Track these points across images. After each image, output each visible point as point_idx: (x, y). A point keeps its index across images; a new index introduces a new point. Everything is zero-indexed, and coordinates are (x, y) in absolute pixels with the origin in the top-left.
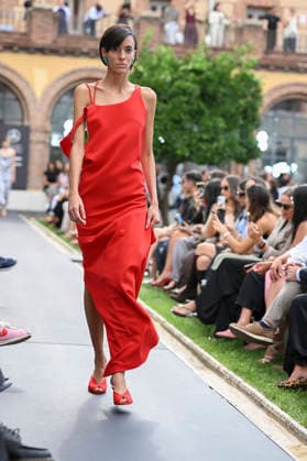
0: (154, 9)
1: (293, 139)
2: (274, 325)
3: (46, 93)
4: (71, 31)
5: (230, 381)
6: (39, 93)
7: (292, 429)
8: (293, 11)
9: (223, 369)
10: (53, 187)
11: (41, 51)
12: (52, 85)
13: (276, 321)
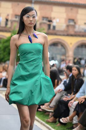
0: (16, 18)
1: (56, 54)
2: (53, 107)
5: (41, 123)
9: (39, 120)
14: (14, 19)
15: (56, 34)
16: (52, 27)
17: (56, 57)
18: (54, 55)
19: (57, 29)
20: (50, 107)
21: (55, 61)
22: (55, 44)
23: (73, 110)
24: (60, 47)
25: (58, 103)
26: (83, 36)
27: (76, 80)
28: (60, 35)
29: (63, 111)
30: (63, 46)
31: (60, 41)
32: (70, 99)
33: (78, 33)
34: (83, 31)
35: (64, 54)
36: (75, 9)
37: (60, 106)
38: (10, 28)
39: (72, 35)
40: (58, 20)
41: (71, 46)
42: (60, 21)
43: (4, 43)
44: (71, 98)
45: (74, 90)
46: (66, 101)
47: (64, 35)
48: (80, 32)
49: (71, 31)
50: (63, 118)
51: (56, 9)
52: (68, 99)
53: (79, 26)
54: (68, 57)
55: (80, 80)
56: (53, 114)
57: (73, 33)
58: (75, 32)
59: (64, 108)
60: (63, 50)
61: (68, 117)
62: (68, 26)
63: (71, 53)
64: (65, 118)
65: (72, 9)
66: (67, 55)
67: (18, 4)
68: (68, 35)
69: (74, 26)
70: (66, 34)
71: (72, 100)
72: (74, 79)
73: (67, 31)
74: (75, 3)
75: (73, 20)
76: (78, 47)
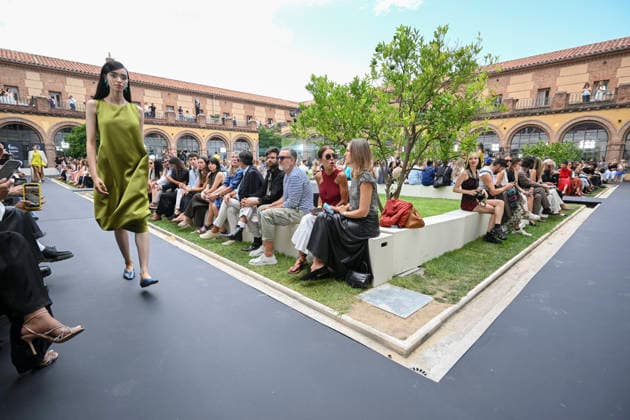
1: (154, 147)
3: (50, 130)
4: (57, 107)
6: (46, 130)
7: (165, 233)
10: (60, 166)
11: (44, 114)
12: (52, 128)
18: (153, 149)
22: (152, 135)
24: (159, 138)
26: (186, 126)
28: (159, 124)
30: (162, 136)
31: (158, 131)
35: (166, 147)
36: (173, 95)
39: (173, 125)
41: (173, 137)
43: (79, 131)
47: (162, 124)
49: (171, 120)
51: (148, 92)
54: (171, 149)
57: (173, 122)
60: (164, 142)
62: (166, 114)
63: (173, 145)
65: (169, 95)
66: (169, 148)
68: (167, 125)
69: (174, 114)
73: (166, 120)
74: (173, 88)
76: (182, 138)
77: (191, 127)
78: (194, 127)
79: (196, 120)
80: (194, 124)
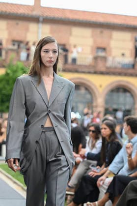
0: (14, 45)
1: (76, 103)
8: (75, 46)
13: (75, 185)
14: (11, 47)
15: (76, 71)
16: (70, 60)
17: (77, 107)
18: (74, 104)
19: (78, 62)
20: (69, 186)
21: (75, 113)
23: (105, 191)
24: (83, 91)
25: (80, 181)
26: (120, 74)
27: (110, 145)
28: (84, 72)
29: (88, 193)
30: (88, 89)
31: (83, 81)
32: (99, 174)
33: (112, 70)
34: (120, 66)
35: (90, 104)
37: (84, 184)
38: (4, 60)
39: (102, 73)
40: (79, 49)
41: (101, 90)
42: (83, 50)
44: (102, 172)
45: (107, 160)
46: (93, 176)
47: (89, 73)
48: (115, 68)
49: (101, 67)
50: (88, 203)
51: (77, 31)
52: (96, 174)
53: (114, 58)
54: (96, 107)
55: (115, 143)
56: (73, 197)
57: (103, 69)
58: (107, 68)
59: (91, 188)
60: (88, 96)
61: (96, 202)
62: (96, 58)
63: (100, 102)
64: (91, 203)
65: (102, 32)
66: (94, 104)
67: (17, 24)
68: (96, 73)
69: (105, 59)
70: (92, 70)
71: (102, 175)
72: (106, 143)
73: (94, 67)
74: (107, 23)
75: (104, 49)
76: (112, 91)
77: (126, 75)
78: (131, 75)
79: (133, 66)
80: (131, 71)
